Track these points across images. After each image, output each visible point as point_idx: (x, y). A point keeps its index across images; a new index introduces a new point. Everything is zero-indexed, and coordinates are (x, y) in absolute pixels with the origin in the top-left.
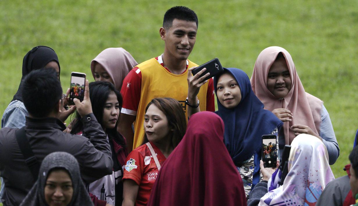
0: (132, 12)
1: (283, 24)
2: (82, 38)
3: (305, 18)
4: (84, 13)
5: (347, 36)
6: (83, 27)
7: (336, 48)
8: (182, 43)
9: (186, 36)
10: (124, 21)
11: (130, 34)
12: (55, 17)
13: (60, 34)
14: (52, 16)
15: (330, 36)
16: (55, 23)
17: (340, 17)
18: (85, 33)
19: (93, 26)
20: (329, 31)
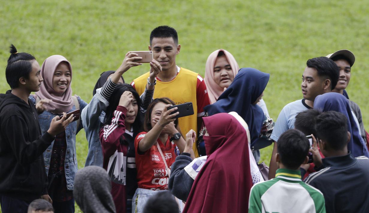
0: (87, 22)
1: (209, 32)
2: (46, 43)
3: (227, 27)
4: (47, 23)
5: (261, 42)
6: (48, 35)
7: (252, 51)
8: (160, 57)
9: (163, 51)
10: (80, 29)
11: (86, 40)
12: (24, 26)
13: (28, 39)
14: (21, 25)
15: (248, 42)
16: (25, 31)
17: (256, 27)
18: (49, 39)
19: (55, 33)
20: (247, 38)
